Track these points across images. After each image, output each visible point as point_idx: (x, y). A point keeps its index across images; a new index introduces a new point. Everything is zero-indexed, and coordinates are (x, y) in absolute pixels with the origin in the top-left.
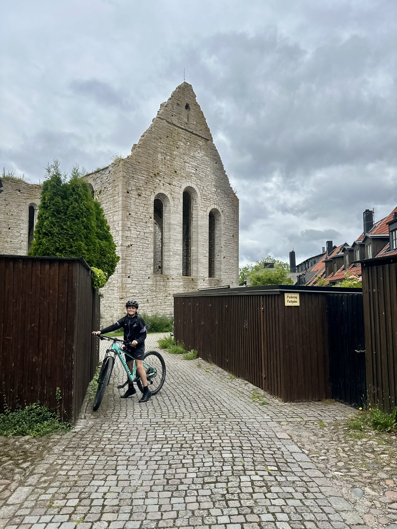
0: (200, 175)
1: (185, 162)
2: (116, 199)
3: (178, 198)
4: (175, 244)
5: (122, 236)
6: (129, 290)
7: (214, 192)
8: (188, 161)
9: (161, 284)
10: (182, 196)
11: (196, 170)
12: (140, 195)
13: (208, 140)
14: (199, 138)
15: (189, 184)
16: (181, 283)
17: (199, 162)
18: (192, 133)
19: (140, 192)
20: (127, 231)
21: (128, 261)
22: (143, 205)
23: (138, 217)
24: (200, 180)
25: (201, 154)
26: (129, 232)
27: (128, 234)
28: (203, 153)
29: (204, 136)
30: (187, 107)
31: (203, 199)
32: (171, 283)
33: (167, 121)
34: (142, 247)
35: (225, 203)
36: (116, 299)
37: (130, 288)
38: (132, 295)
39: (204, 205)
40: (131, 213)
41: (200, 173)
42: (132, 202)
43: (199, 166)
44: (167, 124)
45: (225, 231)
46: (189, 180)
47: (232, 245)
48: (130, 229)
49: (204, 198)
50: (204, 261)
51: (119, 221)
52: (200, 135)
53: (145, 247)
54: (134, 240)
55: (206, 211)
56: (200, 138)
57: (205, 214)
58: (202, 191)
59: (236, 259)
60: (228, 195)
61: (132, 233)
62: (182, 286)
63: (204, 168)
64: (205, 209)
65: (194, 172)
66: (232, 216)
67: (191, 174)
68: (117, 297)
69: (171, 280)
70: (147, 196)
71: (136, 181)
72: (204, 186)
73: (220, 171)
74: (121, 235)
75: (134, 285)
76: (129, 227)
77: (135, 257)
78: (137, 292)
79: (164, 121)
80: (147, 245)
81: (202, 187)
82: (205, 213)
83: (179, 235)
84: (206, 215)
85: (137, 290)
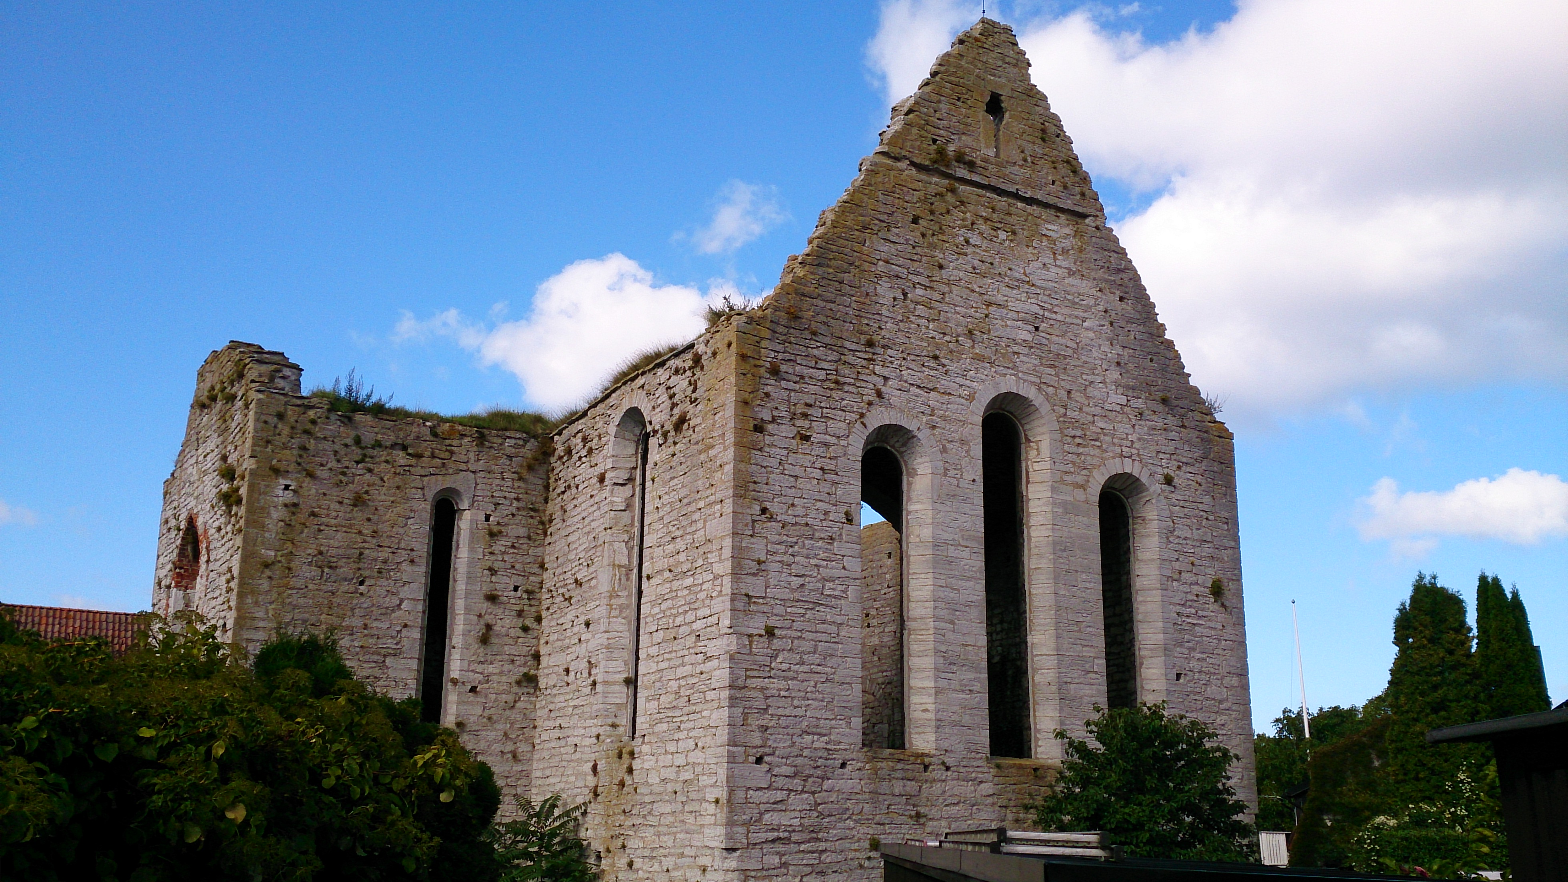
0: (1053, 348)
1: (989, 304)
2: (715, 456)
3: (963, 442)
4: (952, 622)
5: (734, 597)
6: (761, 814)
7: (1118, 408)
8: (1000, 298)
9: (897, 791)
10: (978, 431)
11: (1037, 329)
12: (806, 438)
13: (1084, 216)
14: (1046, 214)
15: (1009, 384)
16: (987, 788)
17: (1045, 298)
18: (1016, 196)
19: (807, 424)
20: (755, 575)
21: (754, 694)
22: (818, 473)
23: (798, 519)
24: (1051, 366)
25: (1054, 270)
26: (760, 581)
27: (754, 585)
28: (1065, 264)
29: (1068, 204)
30: (995, 106)
31: (1069, 439)
32: (937, 788)
33: (913, 164)
34: (811, 636)
35: (1171, 449)
36: (709, 852)
37: (763, 807)
38: (771, 835)
39: (1074, 463)
40: (767, 504)
41: (1054, 338)
42: (774, 462)
43: (1047, 314)
44: (914, 171)
45: (1177, 565)
46: (1006, 371)
47: (1212, 625)
48: (763, 567)
49: (1073, 433)
50: (1087, 691)
51: (722, 538)
52: (1051, 200)
53: (823, 637)
54: (779, 610)
55: (1083, 487)
56: (1053, 212)
57: (1083, 498)
58: (1065, 407)
59: (1235, 681)
60: (1182, 416)
61: (773, 582)
62: (990, 800)
63: (1068, 320)
64: (1080, 479)
65: (1029, 337)
66: (1207, 499)
67: (1016, 348)
68: (713, 844)
69: (940, 774)
70: (834, 440)
71: (791, 385)
72: (1074, 388)
73: (1141, 328)
74: (729, 591)
75: (780, 795)
76: (759, 562)
77: (785, 679)
78: (796, 822)
79: (903, 165)
80: (834, 628)
81: (1063, 394)
82: (1080, 495)
83: (970, 584)
84: (1086, 501)
85: (793, 814)
